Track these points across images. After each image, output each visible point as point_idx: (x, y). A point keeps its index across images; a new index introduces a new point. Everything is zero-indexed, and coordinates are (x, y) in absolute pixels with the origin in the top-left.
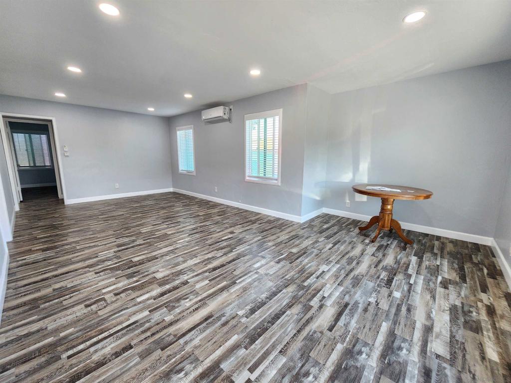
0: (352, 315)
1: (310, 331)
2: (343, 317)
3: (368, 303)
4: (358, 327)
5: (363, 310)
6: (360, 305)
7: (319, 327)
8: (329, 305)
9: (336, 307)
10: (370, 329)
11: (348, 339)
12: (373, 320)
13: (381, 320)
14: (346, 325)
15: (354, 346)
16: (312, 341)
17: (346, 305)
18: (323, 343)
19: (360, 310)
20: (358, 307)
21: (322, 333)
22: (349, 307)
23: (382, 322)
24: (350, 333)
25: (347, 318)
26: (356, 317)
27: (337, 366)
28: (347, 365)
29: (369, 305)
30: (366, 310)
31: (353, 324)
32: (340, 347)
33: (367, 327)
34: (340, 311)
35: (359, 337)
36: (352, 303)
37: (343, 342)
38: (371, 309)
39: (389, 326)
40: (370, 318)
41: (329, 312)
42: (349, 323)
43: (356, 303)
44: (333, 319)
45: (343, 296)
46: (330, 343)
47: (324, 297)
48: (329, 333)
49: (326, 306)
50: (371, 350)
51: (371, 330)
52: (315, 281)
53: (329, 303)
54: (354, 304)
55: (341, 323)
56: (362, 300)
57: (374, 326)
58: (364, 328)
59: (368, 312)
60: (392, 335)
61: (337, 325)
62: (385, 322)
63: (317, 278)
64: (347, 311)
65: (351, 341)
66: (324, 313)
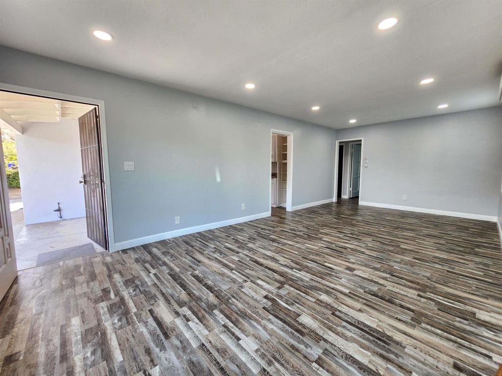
0: (152, 334)
1: (158, 299)
2: (155, 325)
3: (155, 363)
4: (138, 331)
5: (149, 348)
6: (157, 350)
7: (158, 305)
8: (175, 320)
9: (169, 325)
10: (128, 340)
11: (135, 318)
12: (133, 350)
13: (126, 359)
14: (146, 324)
15: (127, 319)
16: (151, 298)
17: (167, 336)
18: (144, 302)
19: (152, 345)
20: (157, 346)
21: (152, 305)
22: (162, 337)
23: (124, 358)
24: (137, 322)
25: (152, 328)
26: (147, 336)
27: (126, 304)
28: (121, 309)
29: (152, 361)
30: (148, 352)
31: (142, 329)
32: (134, 310)
33: (131, 339)
34: (162, 326)
35: (130, 326)
36: (166, 343)
37: (135, 314)
38: (144, 359)
39: (114, 362)
40: (137, 349)
41: (167, 317)
42: (146, 326)
43: (163, 348)
44: (158, 316)
45: (181, 339)
46: (141, 306)
47: (188, 320)
48: (148, 308)
49: (175, 318)
50: (115, 328)
51: (126, 340)
52: (219, 322)
53: (179, 322)
54: (163, 343)
55: (151, 320)
56: (163, 359)
57: (127, 346)
58: (133, 335)
59: (144, 352)
60: (107, 356)
61: (151, 317)
62: (121, 362)
63: (225, 326)
64: (159, 332)
65: (132, 318)
66: (168, 313)
